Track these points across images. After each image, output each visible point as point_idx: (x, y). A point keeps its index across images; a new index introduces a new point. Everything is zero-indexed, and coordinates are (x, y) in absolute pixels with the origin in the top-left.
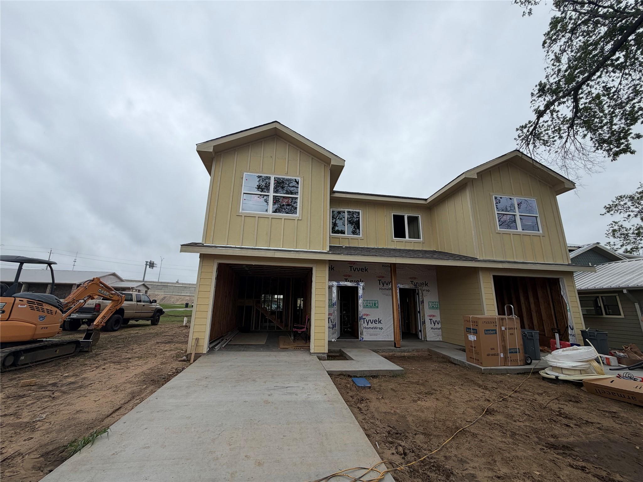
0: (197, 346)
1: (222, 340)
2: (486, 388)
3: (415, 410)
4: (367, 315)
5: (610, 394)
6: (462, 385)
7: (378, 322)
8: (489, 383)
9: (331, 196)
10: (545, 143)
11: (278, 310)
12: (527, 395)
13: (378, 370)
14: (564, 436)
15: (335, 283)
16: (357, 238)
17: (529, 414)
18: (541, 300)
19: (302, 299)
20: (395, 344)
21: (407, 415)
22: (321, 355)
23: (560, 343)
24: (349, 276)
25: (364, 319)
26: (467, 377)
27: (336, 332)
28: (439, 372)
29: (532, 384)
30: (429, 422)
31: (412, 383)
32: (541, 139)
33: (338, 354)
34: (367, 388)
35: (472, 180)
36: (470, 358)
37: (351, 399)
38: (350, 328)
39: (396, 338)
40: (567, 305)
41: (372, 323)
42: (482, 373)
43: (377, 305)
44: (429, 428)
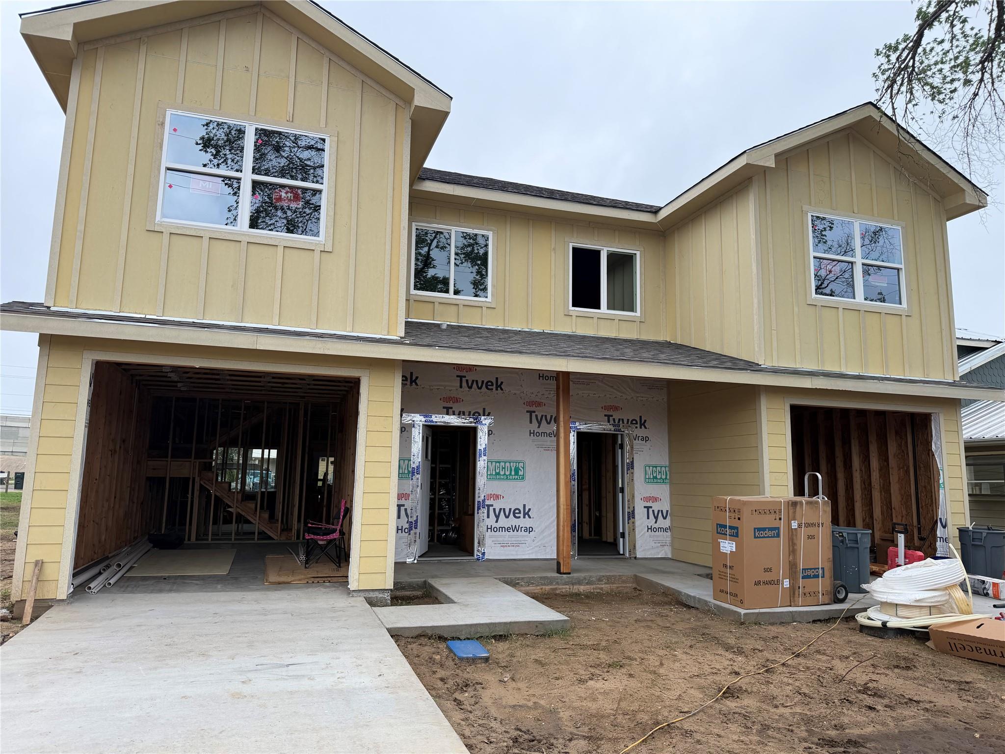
0: (38, 580)
1: (108, 567)
2: (740, 652)
3: (580, 697)
4: (497, 497)
5: (973, 650)
6: (691, 646)
7: (522, 515)
8: (748, 641)
9: (415, 187)
10: (935, 93)
11: (263, 490)
12: (820, 660)
13: (510, 623)
14: (857, 725)
15: (419, 419)
16: (480, 304)
17: (807, 692)
18: (893, 462)
19: (332, 459)
20: (558, 564)
21: (561, 708)
22: (377, 594)
23: (905, 553)
24: (457, 400)
25: (489, 506)
26: (706, 631)
27: (418, 540)
28: (649, 624)
29: (835, 640)
30: (603, 717)
31: (583, 647)
32: (927, 84)
33: (419, 593)
34: (480, 661)
35: (764, 171)
36: (720, 592)
37: (440, 684)
38: (454, 530)
39: (561, 552)
40: (941, 472)
41: (507, 517)
42: (740, 622)
43: (521, 473)
44: (600, 727)
